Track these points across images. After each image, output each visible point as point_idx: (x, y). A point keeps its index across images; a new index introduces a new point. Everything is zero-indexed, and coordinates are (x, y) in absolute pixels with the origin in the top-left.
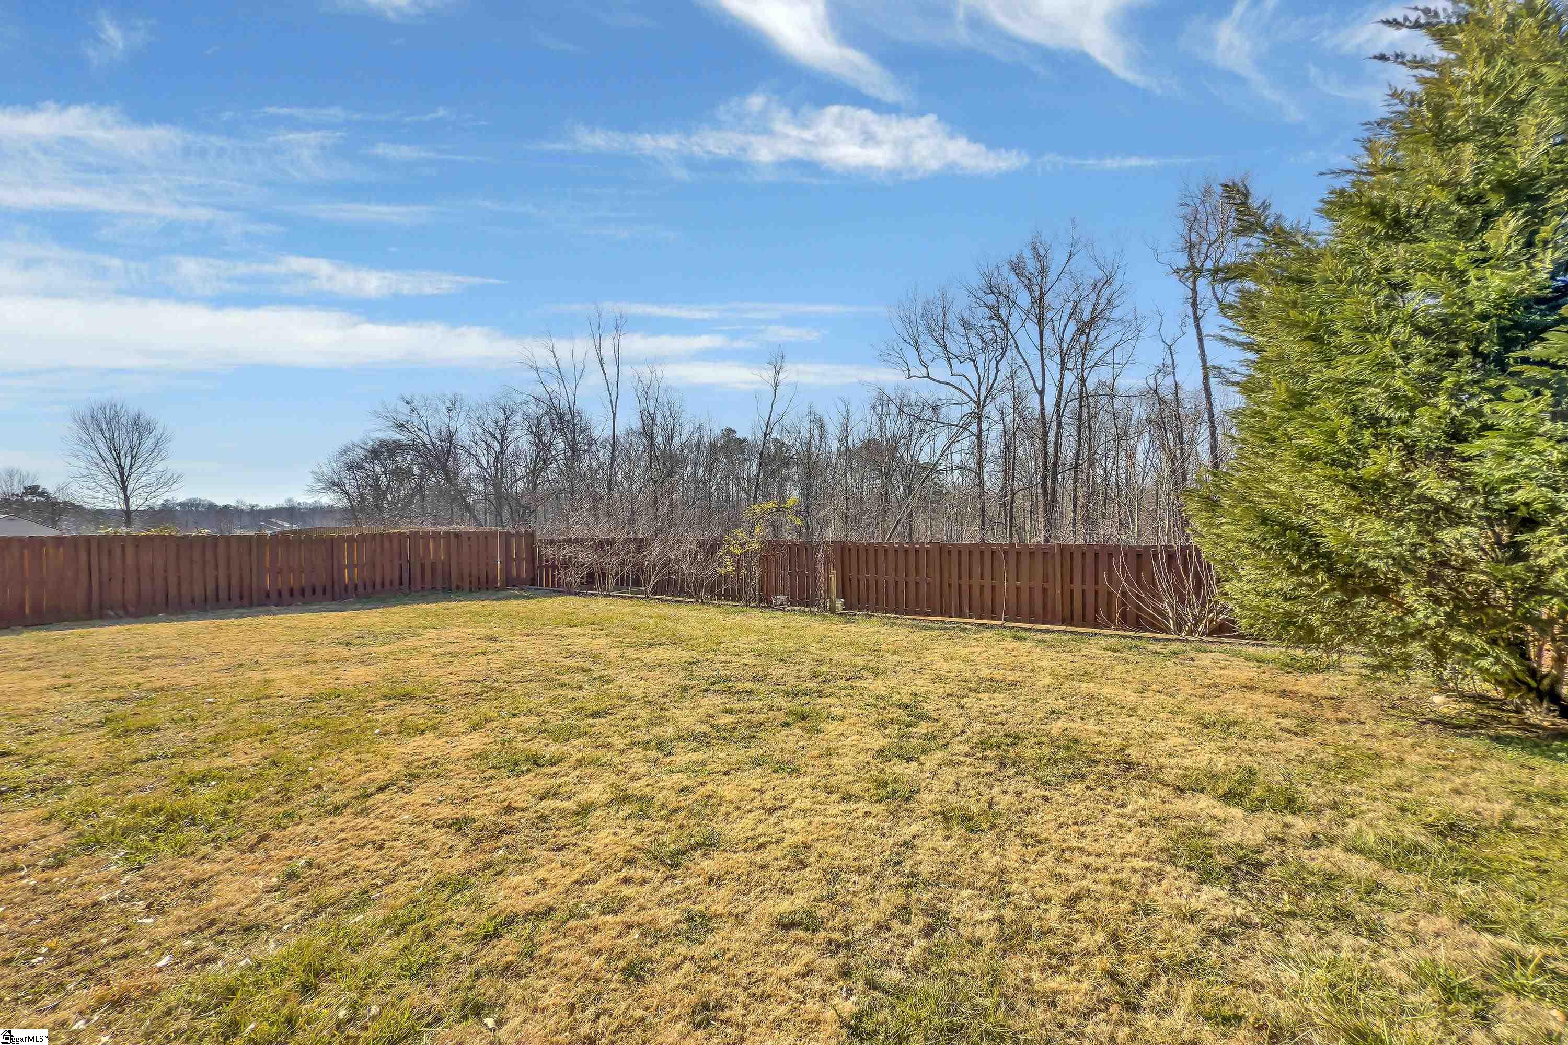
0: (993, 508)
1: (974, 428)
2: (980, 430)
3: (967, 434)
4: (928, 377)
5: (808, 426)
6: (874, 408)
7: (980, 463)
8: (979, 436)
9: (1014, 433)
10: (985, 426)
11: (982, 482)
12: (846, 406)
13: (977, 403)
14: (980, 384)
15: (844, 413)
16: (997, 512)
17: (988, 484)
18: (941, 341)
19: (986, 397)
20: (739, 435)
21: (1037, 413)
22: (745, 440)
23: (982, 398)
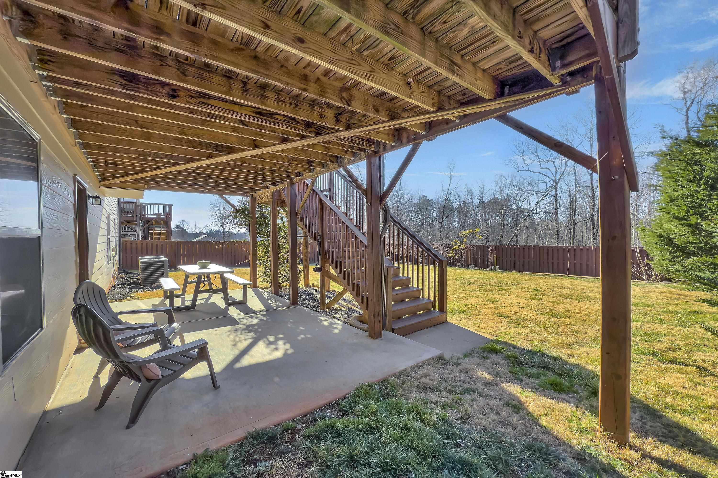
0: (563, 230)
1: (553, 193)
2: (557, 194)
3: (549, 196)
4: (529, 170)
5: (465, 194)
6: (497, 183)
7: (556, 210)
8: (556, 197)
9: (575, 195)
10: (559, 192)
11: (557, 219)
12: (483, 184)
13: (555, 181)
14: (556, 172)
15: (481, 186)
16: (566, 233)
17: (561, 219)
18: (536, 154)
19: (559, 179)
20: (429, 198)
21: (589, 184)
22: (431, 200)
23: (557, 178)
